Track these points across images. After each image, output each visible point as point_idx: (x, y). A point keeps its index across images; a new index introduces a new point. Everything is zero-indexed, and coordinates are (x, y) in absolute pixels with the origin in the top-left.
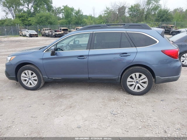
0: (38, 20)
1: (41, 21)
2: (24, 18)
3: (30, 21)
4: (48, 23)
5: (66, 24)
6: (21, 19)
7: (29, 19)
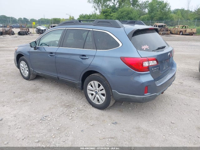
0: (119, 16)
1: (121, 16)
2: (107, 14)
3: (112, 16)
4: (128, 18)
5: (148, 19)
6: (104, 15)
7: (111, 15)
